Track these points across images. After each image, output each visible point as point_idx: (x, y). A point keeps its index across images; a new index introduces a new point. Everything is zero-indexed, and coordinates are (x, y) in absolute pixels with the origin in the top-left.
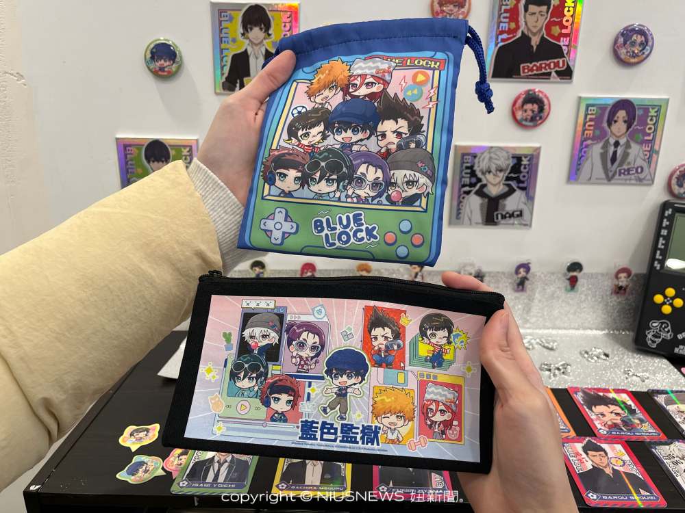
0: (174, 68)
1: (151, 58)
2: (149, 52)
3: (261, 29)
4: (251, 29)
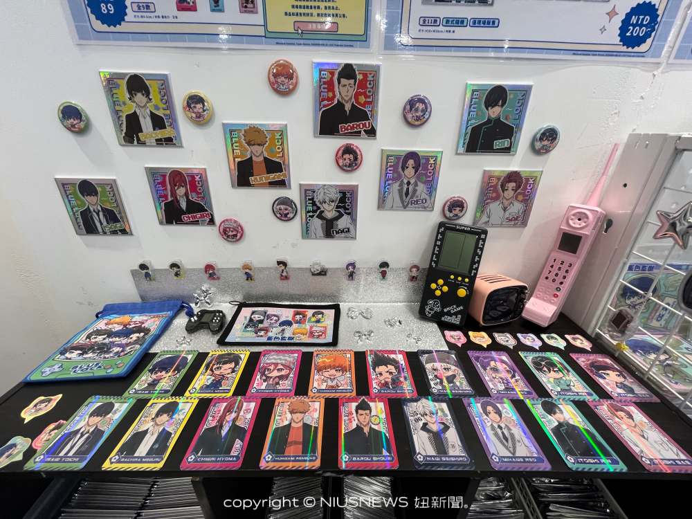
0: (82, 125)
1: (63, 117)
2: (60, 112)
3: (143, 95)
4: (136, 95)
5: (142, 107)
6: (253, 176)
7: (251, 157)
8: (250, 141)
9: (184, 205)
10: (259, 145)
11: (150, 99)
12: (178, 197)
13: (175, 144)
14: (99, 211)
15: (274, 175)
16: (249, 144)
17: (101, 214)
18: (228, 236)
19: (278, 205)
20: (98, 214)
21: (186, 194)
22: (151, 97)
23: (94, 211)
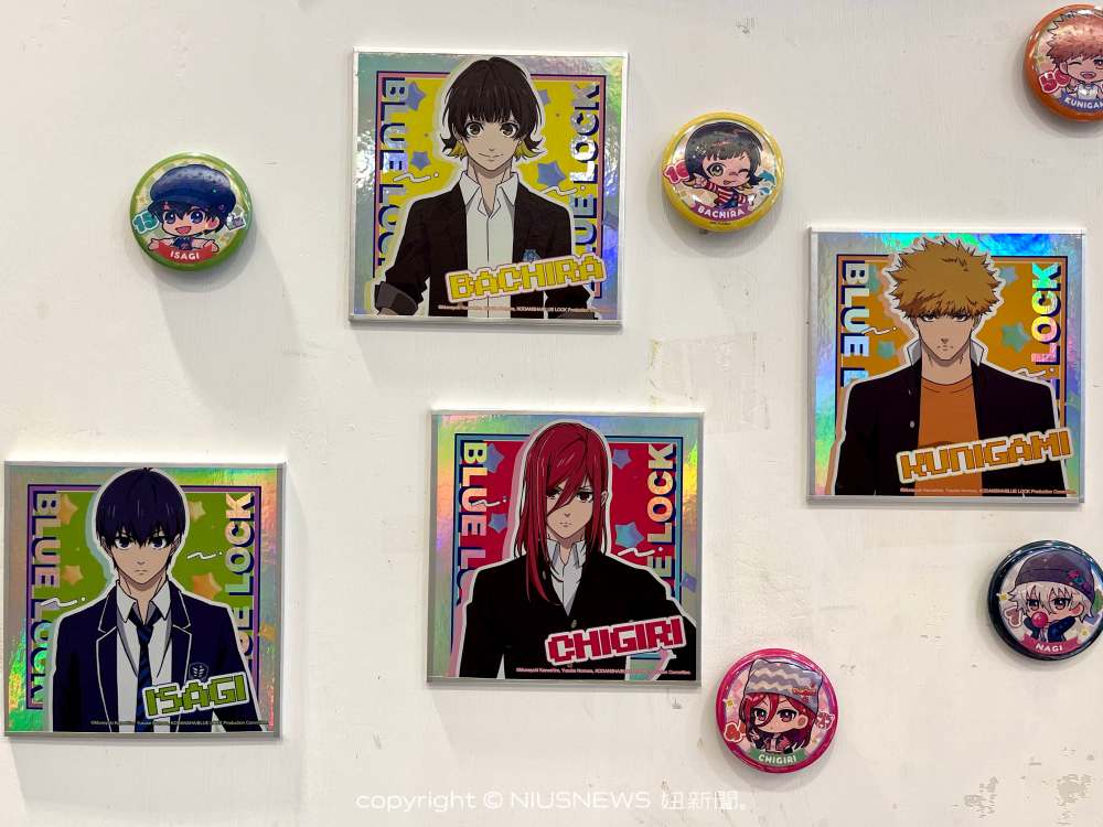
0: (222, 239)
1: (151, 209)
2: (145, 192)
3: (507, 128)
4: (476, 128)
5: (491, 174)
6: (912, 446)
7: (918, 365)
8: (918, 301)
9: (567, 583)
10: (957, 314)
11: (531, 145)
12: (551, 545)
13: (591, 316)
14: (157, 615)
15: (1009, 441)
16: (915, 311)
17: (161, 630)
18: (763, 740)
19: (1019, 581)
20: (145, 633)
21: (592, 533)
22: (534, 137)
23: (133, 616)
